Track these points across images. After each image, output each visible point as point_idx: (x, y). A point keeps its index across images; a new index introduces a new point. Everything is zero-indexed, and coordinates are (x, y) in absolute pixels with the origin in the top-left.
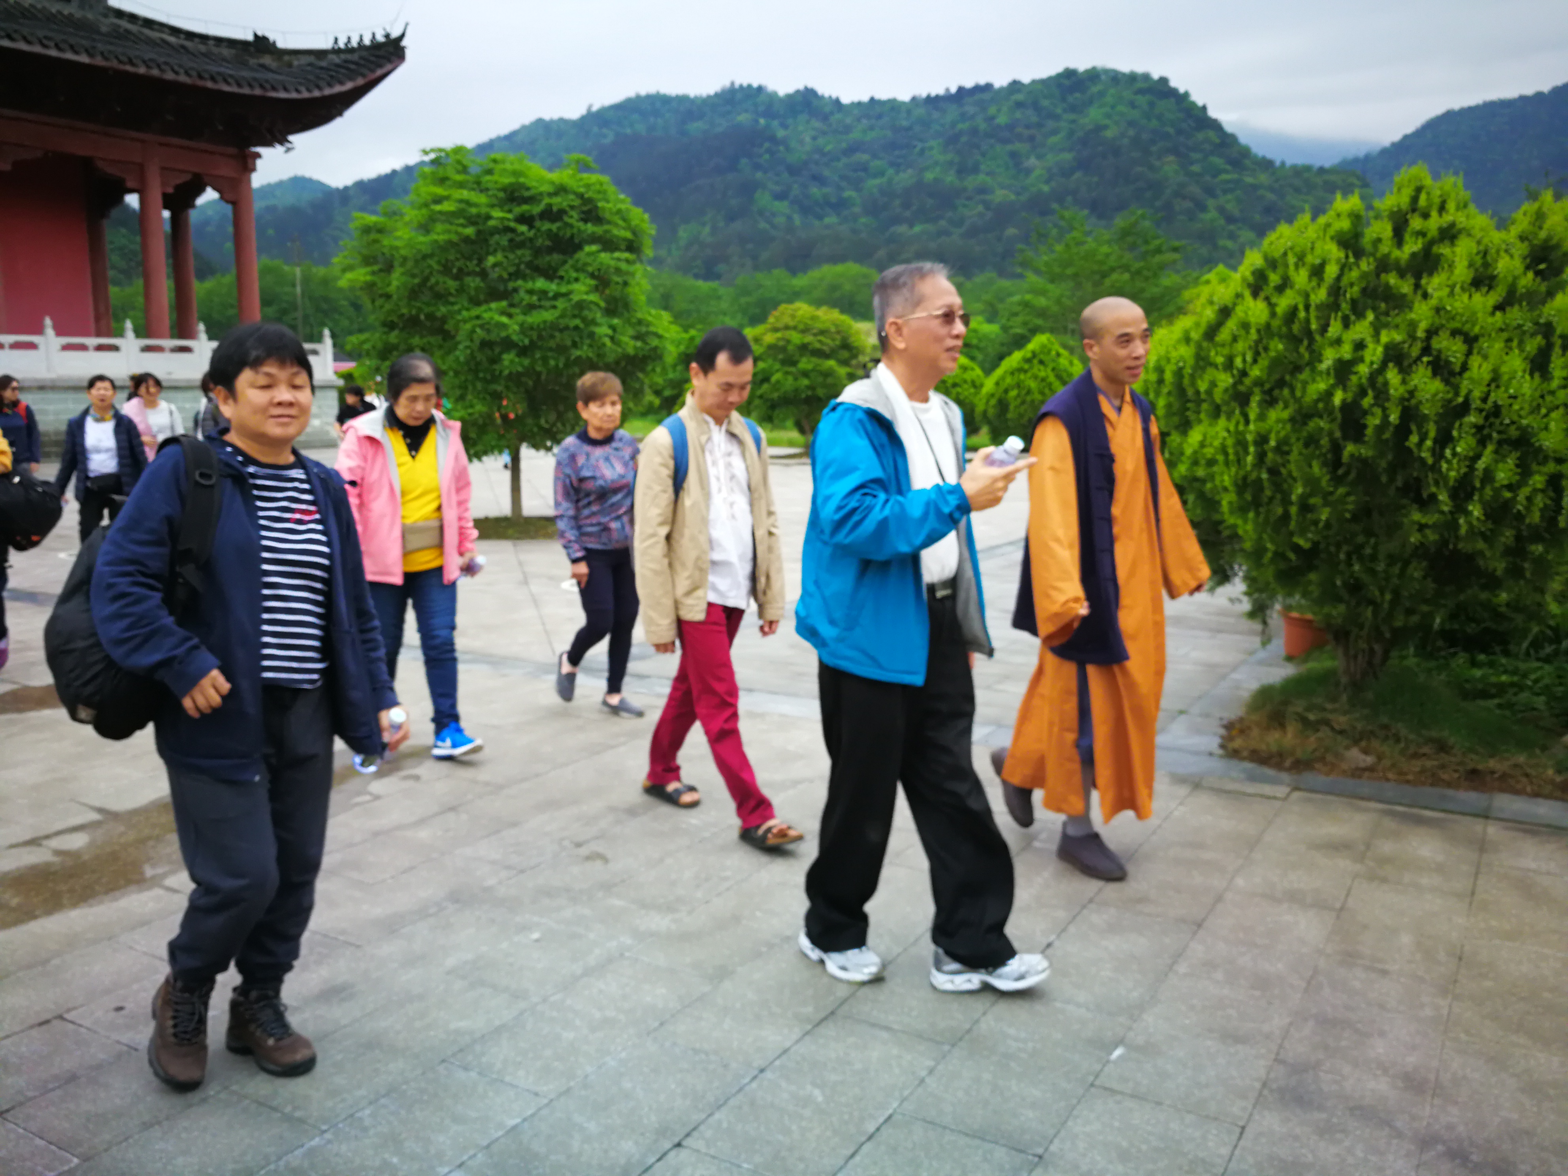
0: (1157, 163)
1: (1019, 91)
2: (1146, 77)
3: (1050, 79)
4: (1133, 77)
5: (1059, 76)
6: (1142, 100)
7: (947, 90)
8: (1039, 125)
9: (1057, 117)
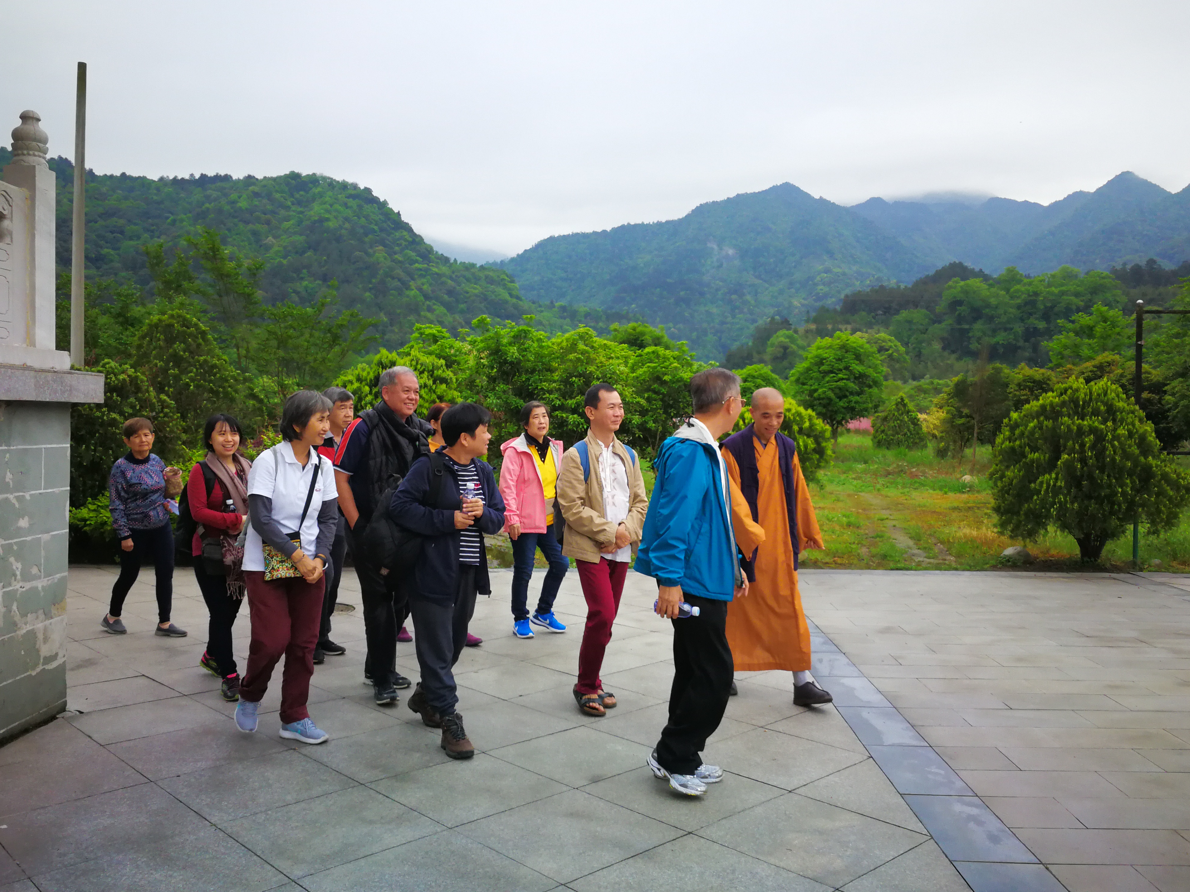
0: (370, 250)
1: (254, 184)
2: (355, 186)
3: (280, 177)
4: (344, 186)
5: (286, 176)
6: (352, 202)
7: (192, 175)
8: (273, 212)
9: (288, 208)
